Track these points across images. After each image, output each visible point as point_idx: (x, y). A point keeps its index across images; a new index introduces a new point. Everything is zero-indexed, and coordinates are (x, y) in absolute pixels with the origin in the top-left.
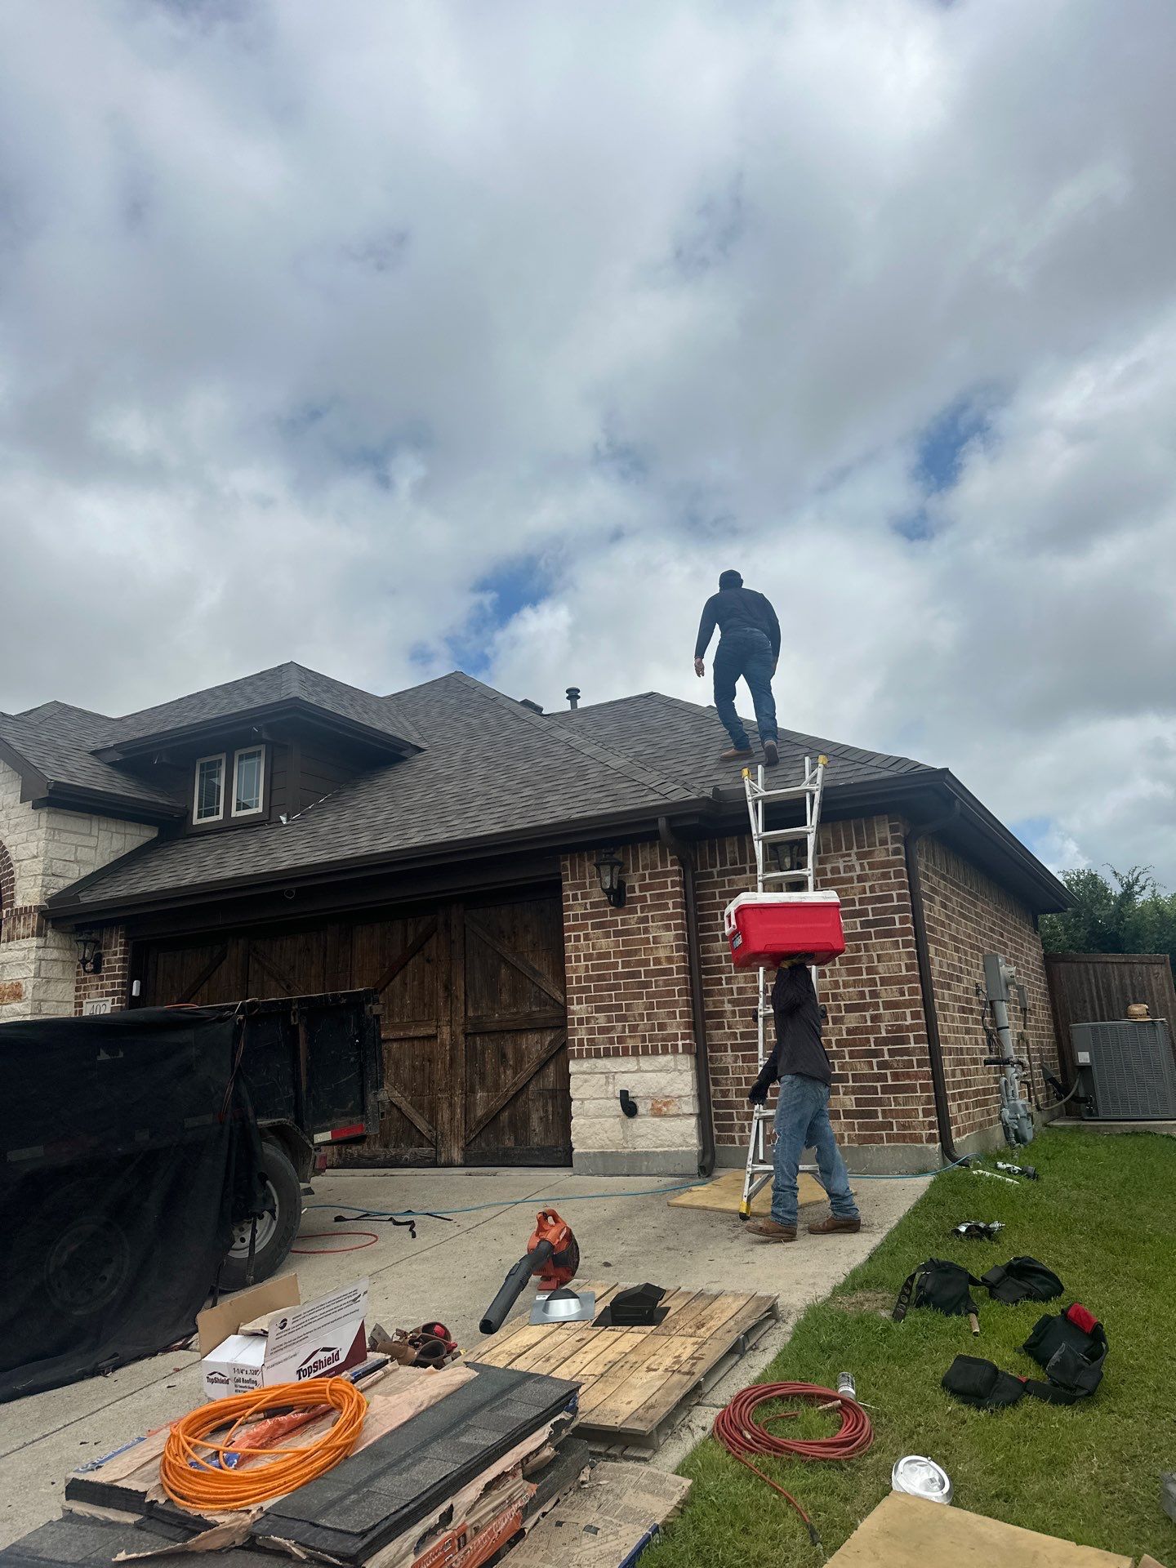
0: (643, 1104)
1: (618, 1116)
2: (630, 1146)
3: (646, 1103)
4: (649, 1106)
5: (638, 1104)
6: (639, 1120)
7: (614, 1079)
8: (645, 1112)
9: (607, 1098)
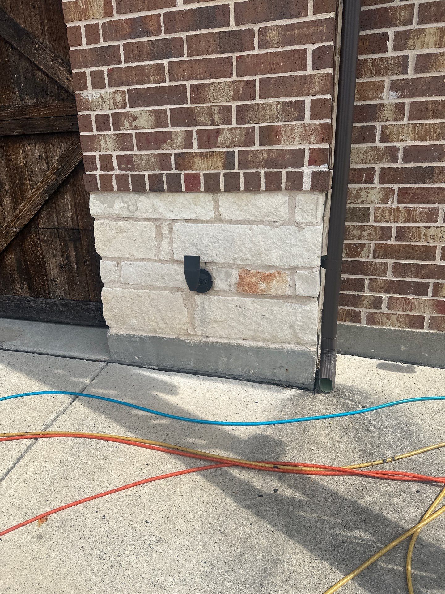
0: (222, 275)
1: (180, 290)
2: (200, 333)
3: (228, 275)
4: (234, 279)
5: (214, 274)
6: (215, 298)
7: (171, 230)
8: (226, 288)
9: (160, 261)
